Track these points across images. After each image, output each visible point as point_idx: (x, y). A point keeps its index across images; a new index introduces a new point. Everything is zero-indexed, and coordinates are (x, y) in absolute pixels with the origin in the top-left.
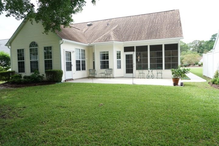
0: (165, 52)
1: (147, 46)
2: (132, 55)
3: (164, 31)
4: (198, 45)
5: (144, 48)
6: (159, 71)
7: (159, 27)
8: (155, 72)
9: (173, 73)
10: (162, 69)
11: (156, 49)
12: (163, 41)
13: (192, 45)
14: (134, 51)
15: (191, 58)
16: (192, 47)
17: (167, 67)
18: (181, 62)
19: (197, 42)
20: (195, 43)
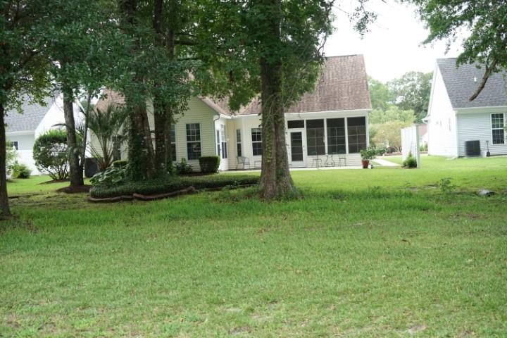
0: (348, 128)
1: (322, 120)
2: (300, 133)
3: (346, 96)
4: (418, 87)
5: (318, 123)
6: (342, 156)
7: (336, 89)
8: (336, 157)
9: (362, 155)
10: (345, 153)
11: (336, 124)
12: (345, 113)
13: (402, 87)
14: (303, 127)
15: (393, 132)
16: (402, 93)
17: (353, 150)
18: (370, 142)
19: (416, 78)
20: (409, 80)
